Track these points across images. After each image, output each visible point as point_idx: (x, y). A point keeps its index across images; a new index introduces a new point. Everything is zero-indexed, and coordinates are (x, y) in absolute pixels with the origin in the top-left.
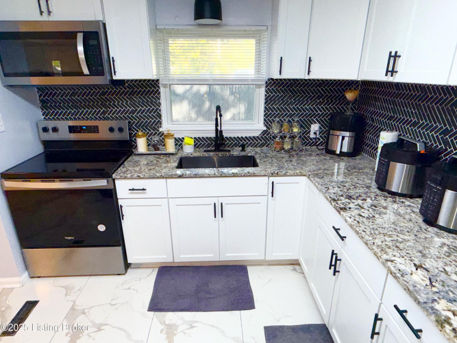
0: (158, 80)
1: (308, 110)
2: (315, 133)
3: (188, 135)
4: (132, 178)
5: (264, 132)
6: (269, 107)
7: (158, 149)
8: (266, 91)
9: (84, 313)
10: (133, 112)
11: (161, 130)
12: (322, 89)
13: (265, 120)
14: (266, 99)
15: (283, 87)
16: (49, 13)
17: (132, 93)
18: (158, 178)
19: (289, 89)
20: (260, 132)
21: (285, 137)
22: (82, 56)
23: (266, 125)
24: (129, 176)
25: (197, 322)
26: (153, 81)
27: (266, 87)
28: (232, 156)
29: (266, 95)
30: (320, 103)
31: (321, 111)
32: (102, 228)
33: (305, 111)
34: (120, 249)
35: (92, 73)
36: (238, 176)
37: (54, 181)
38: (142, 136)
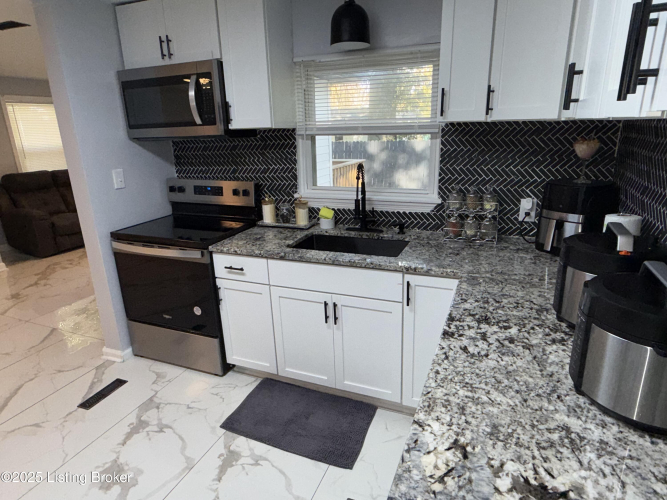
0: (294, 130)
1: (514, 174)
2: (527, 214)
3: (327, 205)
4: (228, 253)
5: (439, 207)
6: (447, 168)
7: (288, 222)
8: (442, 143)
9: (158, 408)
10: (265, 171)
11: (296, 196)
12: (541, 139)
13: (440, 188)
14: (442, 156)
15: (470, 137)
16: (170, 55)
17: (265, 147)
18: (257, 256)
19: (481, 140)
20: (432, 207)
21: (467, 216)
22: (193, 103)
23: (442, 197)
24: (225, 249)
25: (266, 459)
26: (289, 130)
27: (443, 137)
28: (382, 240)
29: (442, 149)
30: (539, 163)
31: (540, 177)
32: (198, 311)
33: (509, 176)
34: (216, 342)
35: (205, 123)
36: (356, 267)
37: (152, 247)
38: (270, 202)
